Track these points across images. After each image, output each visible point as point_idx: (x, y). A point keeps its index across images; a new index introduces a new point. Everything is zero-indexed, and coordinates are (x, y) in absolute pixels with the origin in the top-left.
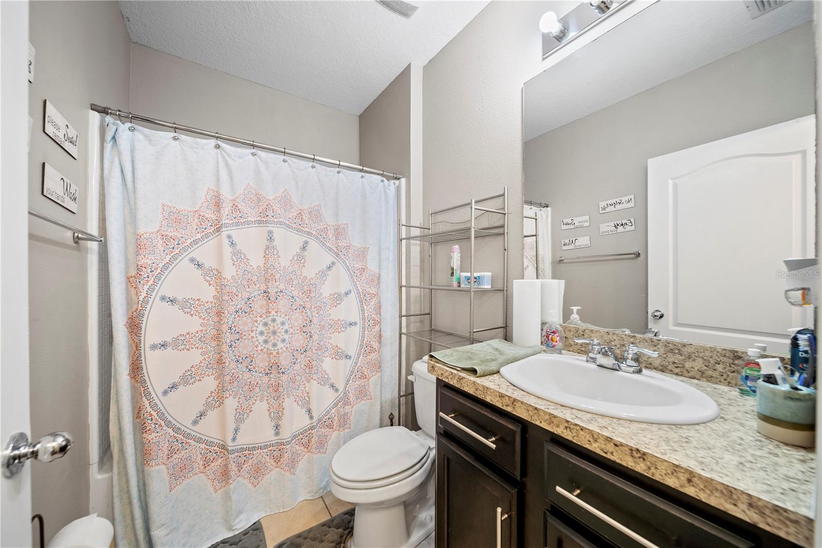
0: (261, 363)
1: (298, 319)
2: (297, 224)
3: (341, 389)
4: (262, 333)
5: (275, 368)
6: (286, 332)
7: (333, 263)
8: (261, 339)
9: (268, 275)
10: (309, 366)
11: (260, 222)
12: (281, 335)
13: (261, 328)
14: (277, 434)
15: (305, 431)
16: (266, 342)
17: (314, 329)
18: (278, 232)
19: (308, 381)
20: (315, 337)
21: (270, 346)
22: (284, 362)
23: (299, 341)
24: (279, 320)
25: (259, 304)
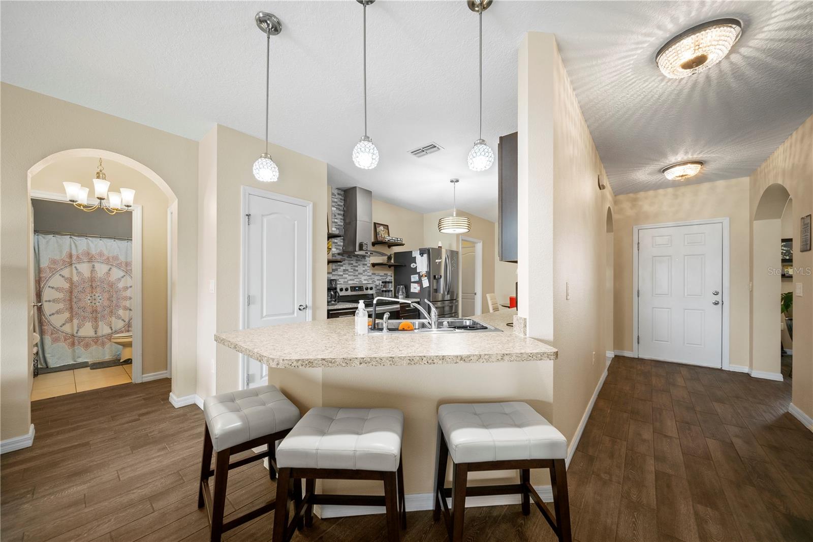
0: (89, 310)
1: (106, 295)
2: (107, 261)
3: (127, 321)
4: (89, 300)
5: (95, 311)
6: (100, 299)
7: (125, 276)
8: (89, 302)
9: (92, 280)
10: (111, 312)
11: (89, 262)
12: (98, 300)
13: (89, 298)
14: (96, 334)
15: (109, 334)
16: (91, 302)
17: (114, 299)
18: (97, 265)
19: (111, 317)
20: (114, 302)
21: (93, 304)
22: (99, 309)
23: (106, 303)
24: (97, 295)
25: (88, 290)
